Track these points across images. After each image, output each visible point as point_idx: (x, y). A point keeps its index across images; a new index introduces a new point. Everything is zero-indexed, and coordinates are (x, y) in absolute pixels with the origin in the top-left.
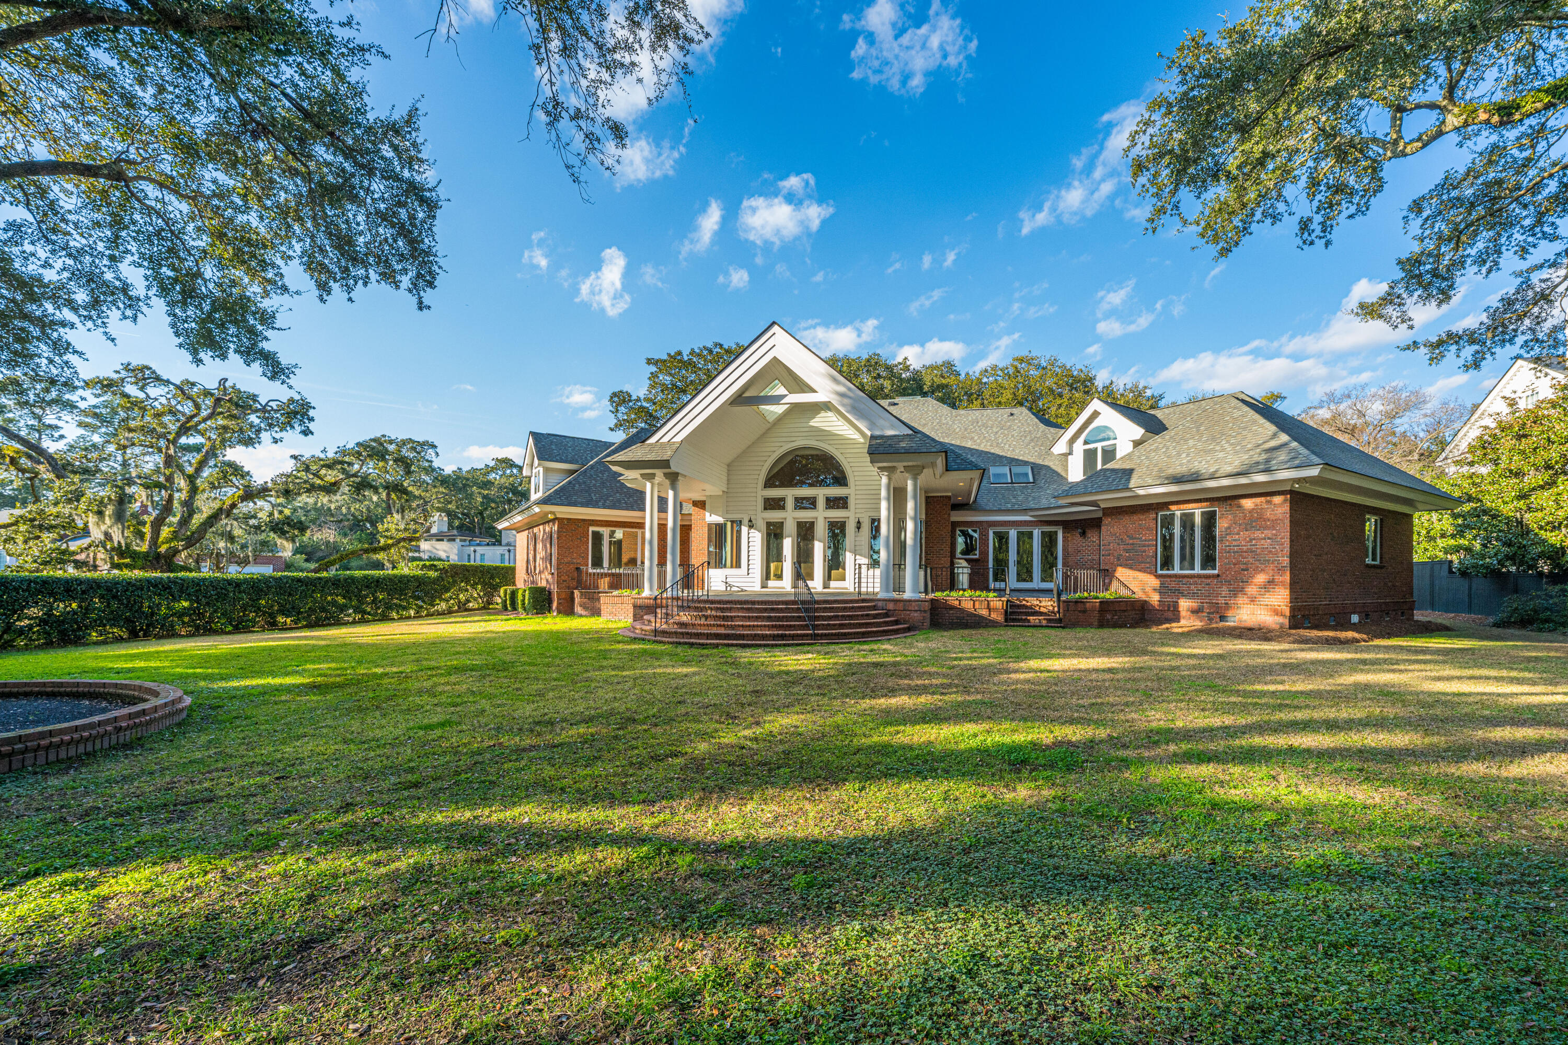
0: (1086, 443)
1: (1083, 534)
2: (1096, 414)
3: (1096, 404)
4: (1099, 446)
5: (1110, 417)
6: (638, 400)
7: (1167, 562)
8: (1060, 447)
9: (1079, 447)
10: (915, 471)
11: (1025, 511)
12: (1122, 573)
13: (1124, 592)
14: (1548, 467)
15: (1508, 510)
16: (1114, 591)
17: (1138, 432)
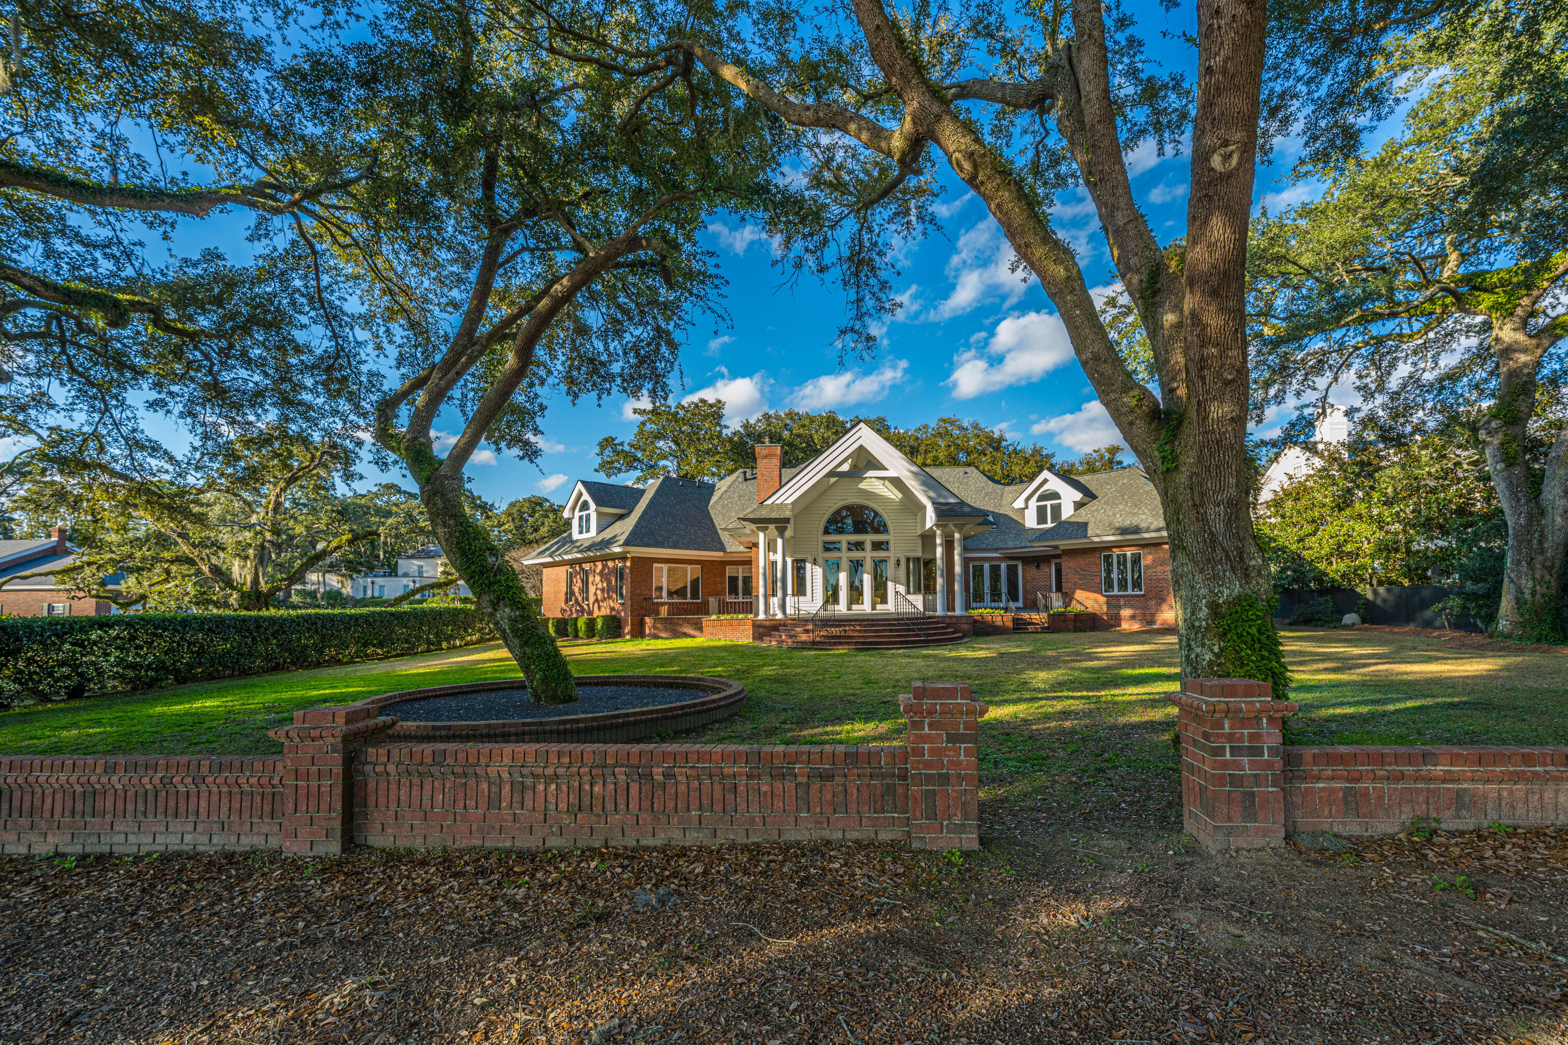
0: (1039, 500)
1: (1038, 567)
2: (1045, 481)
3: (1046, 474)
4: (1048, 503)
5: (1055, 484)
6: (622, 444)
7: (1110, 586)
8: (1019, 504)
9: (1033, 503)
10: (960, 527)
11: (996, 550)
12: (1080, 595)
13: (1080, 608)
14: (1314, 521)
15: (1294, 547)
16: (1075, 608)
17: (1078, 496)
